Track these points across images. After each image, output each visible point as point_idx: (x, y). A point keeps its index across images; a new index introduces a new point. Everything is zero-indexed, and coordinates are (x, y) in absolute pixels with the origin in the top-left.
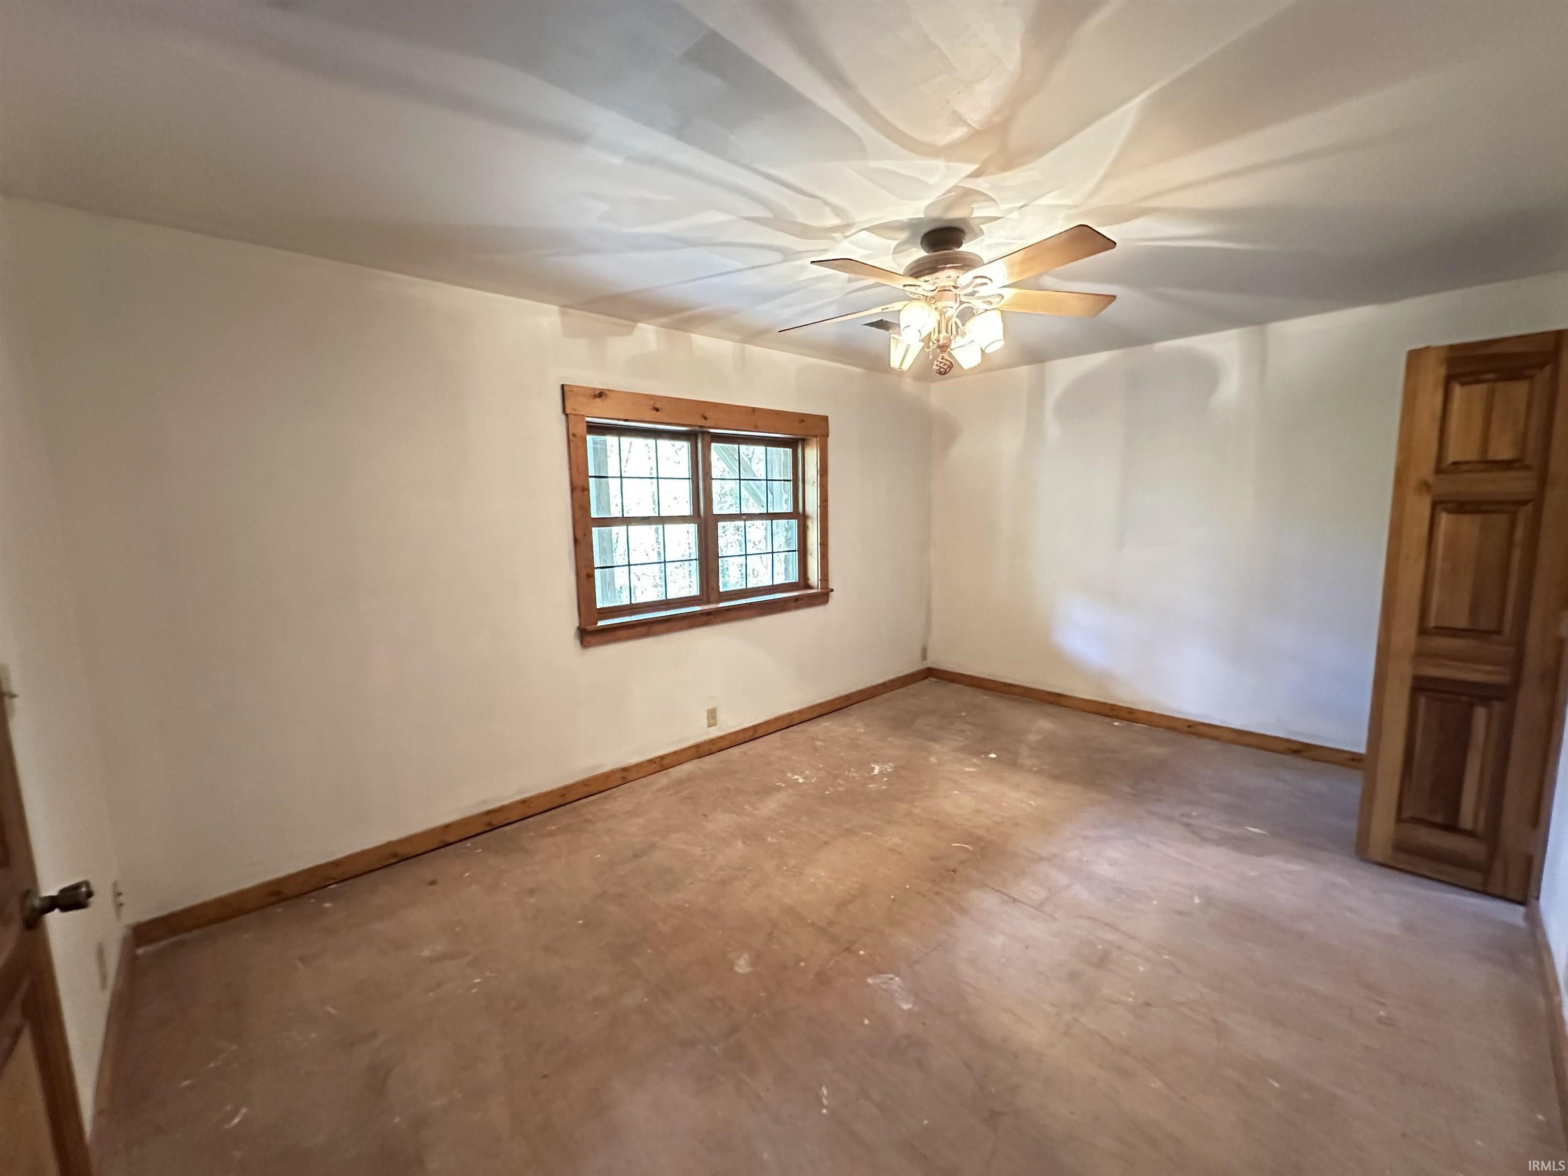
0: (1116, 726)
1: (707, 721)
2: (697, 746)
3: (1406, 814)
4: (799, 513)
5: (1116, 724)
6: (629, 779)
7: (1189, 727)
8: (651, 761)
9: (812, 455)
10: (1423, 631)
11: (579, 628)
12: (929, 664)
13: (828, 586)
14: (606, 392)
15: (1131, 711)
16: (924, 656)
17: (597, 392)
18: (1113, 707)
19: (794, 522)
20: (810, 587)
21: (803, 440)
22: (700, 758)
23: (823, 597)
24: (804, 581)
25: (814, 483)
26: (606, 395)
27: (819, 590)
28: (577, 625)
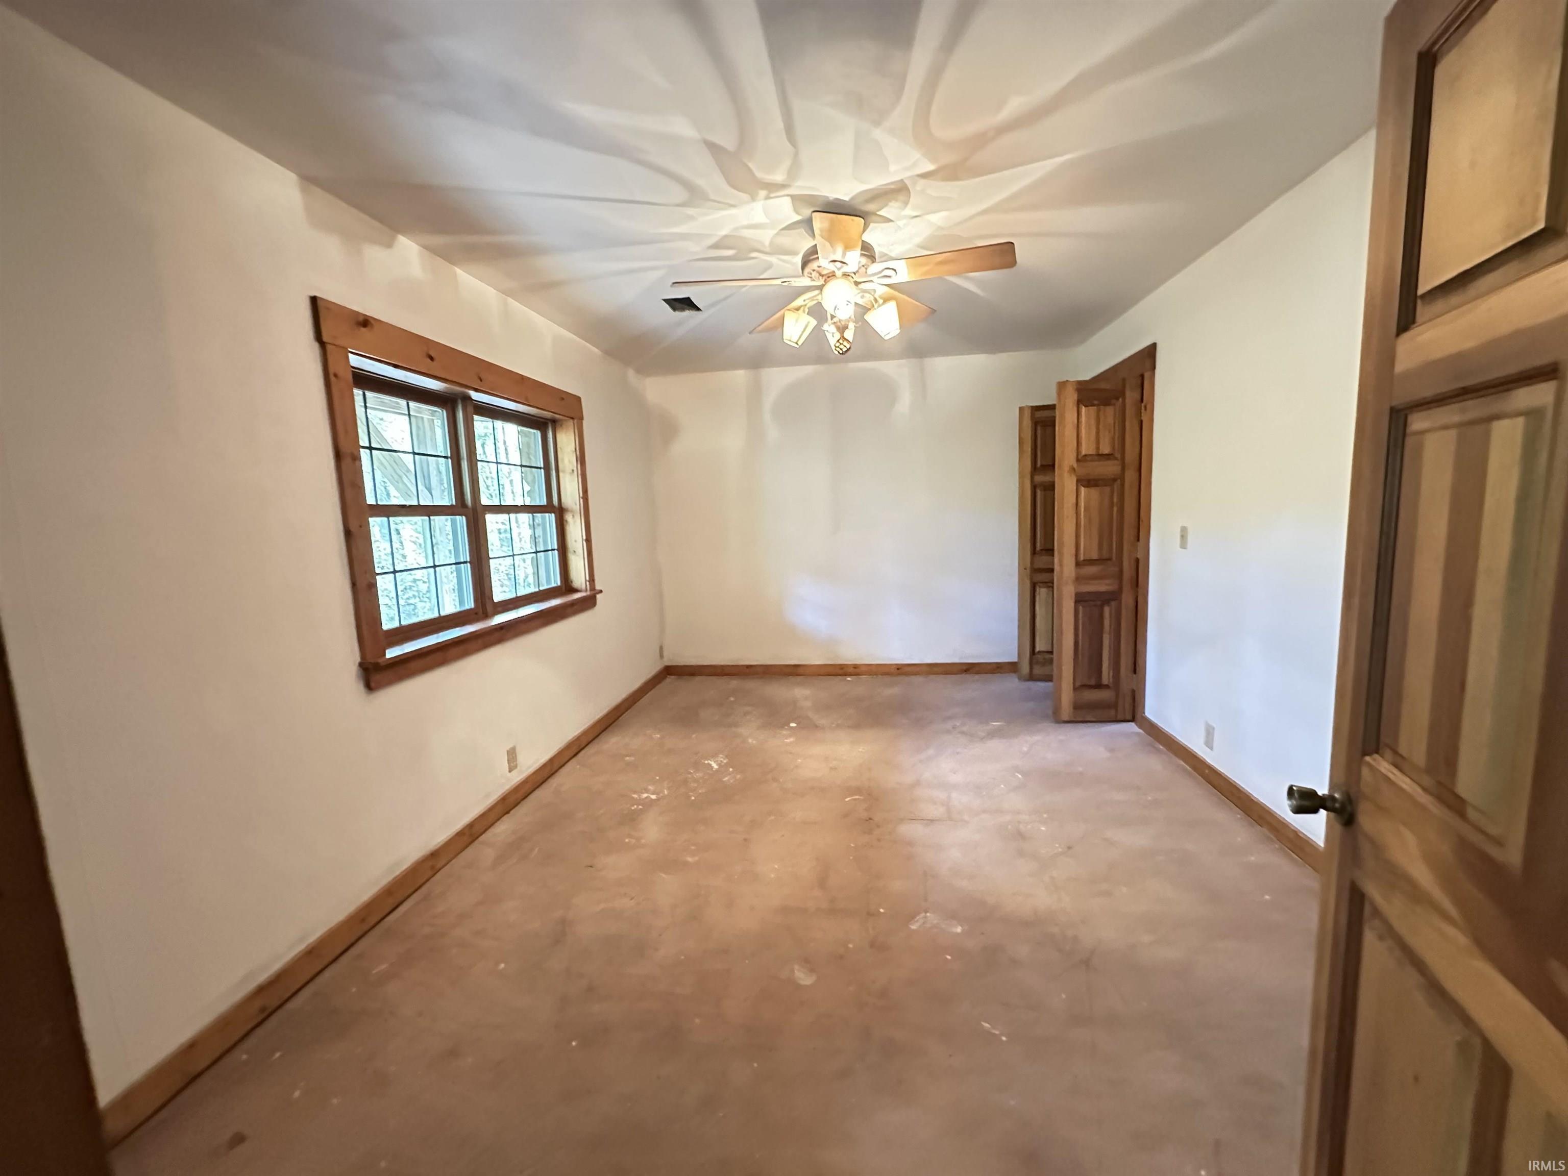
0: (849, 681)
1: (508, 765)
2: (504, 799)
3: (1078, 684)
4: (553, 506)
5: (849, 679)
6: (439, 866)
7: (898, 669)
8: (460, 834)
9: (566, 441)
10: (1078, 564)
11: (361, 665)
12: (667, 663)
13: (595, 588)
14: (372, 321)
15: (856, 666)
16: (661, 656)
17: (361, 319)
18: (842, 666)
19: (551, 518)
20: (576, 591)
21: (554, 422)
22: (508, 812)
23: (589, 602)
24: (567, 587)
25: (573, 470)
26: (372, 325)
27: (588, 593)
28: (358, 660)
